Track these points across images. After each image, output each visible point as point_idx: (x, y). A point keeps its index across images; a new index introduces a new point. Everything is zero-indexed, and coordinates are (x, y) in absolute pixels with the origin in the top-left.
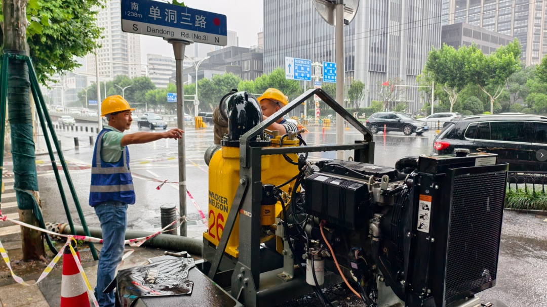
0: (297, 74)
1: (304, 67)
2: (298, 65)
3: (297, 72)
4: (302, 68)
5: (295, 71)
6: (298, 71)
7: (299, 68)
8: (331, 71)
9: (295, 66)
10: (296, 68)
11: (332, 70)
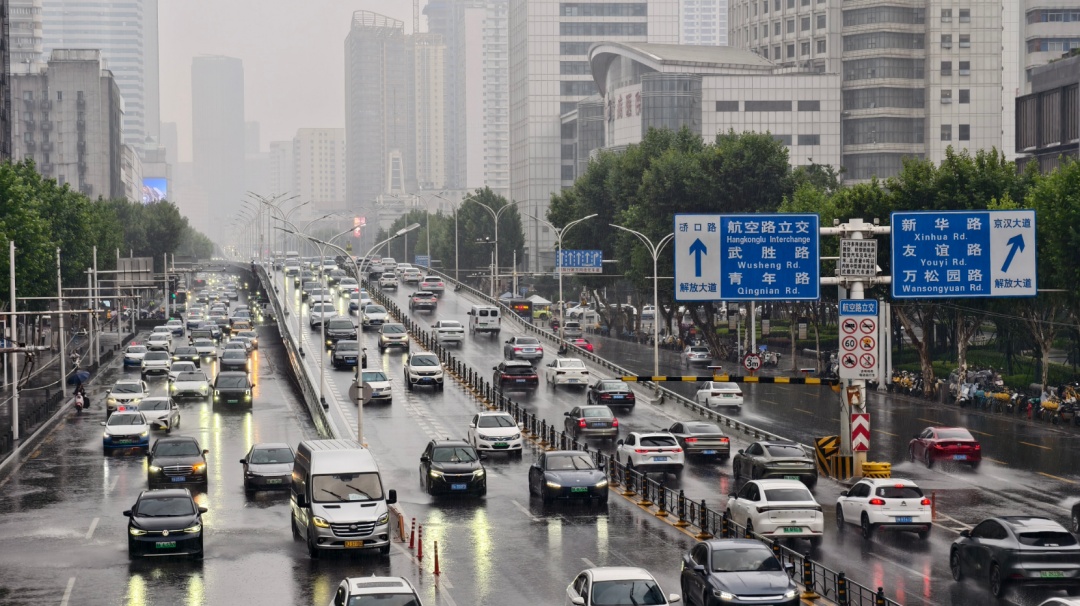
0: (735, 278)
1: (775, 245)
2: (744, 240)
3: (736, 269)
4: (768, 252)
5: (728, 265)
6: (742, 265)
7: (751, 252)
8: (943, 250)
9: (725, 247)
10: (734, 253)
11: (949, 242)
